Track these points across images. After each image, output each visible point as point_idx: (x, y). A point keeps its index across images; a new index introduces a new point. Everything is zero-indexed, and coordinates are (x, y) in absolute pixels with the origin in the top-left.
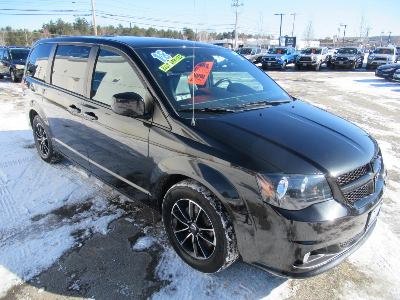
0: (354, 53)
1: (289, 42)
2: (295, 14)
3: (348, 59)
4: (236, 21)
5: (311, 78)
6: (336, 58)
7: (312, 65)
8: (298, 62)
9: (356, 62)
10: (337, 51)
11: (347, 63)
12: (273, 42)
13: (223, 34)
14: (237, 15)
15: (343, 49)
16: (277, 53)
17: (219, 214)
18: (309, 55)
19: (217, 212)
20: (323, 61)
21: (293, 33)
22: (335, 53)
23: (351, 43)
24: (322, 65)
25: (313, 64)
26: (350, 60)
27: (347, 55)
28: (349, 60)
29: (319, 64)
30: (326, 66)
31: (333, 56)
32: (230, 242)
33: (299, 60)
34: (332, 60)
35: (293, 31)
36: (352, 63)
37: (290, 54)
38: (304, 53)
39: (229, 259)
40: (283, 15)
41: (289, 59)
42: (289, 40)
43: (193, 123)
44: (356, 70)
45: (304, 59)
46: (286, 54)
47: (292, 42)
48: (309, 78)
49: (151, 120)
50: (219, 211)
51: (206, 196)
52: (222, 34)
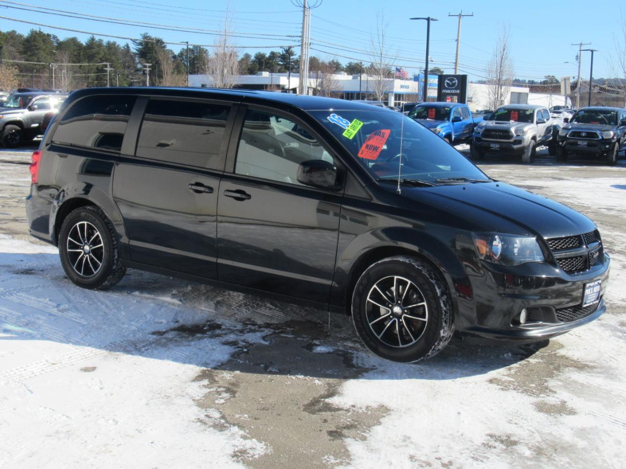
0: (612, 123)
1: (447, 89)
2: (460, 16)
3: (598, 137)
4: (303, 28)
5: (512, 179)
6: (571, 132)
7: (513, 149)
8: (478, 139)
9: (617, 144)
10: (570, 116)
11: (595, 145)
12: (402, 87)
13: (256, 57)
14: (304, 12)
15: (586, 111)
16: (425, 117)
17: (433, 282)
18: (503, 125)
19: (430, 280)
20: (538, 139)
21: (456, 63)
22: (566, 120)
23: (614, 95)
24: (538, 149)
25: (515, 147)
26: (603, 139)
27: (594, 127)
28: (600, 138)
29: (529, 146)
30: (547, 152)
31: (562, 127)
32: (445, 311)
33: (479, 136)
34: (561, 137)
35: (456, 60)
36: (607, 146)
37: (457, 119)
38: (491, 119)
39: (443, 333)
40: (432, 19)
41: (456, 132)
42: (448, 84)
43: (398, 192)
44: (619, 162)
45: (493, 133)
46: (449, 120)
47: (456, 89)
48: (508, 178)
49: (342, 192)
50: (432, 279)
51: (417, 266)
52: (253, 58)
